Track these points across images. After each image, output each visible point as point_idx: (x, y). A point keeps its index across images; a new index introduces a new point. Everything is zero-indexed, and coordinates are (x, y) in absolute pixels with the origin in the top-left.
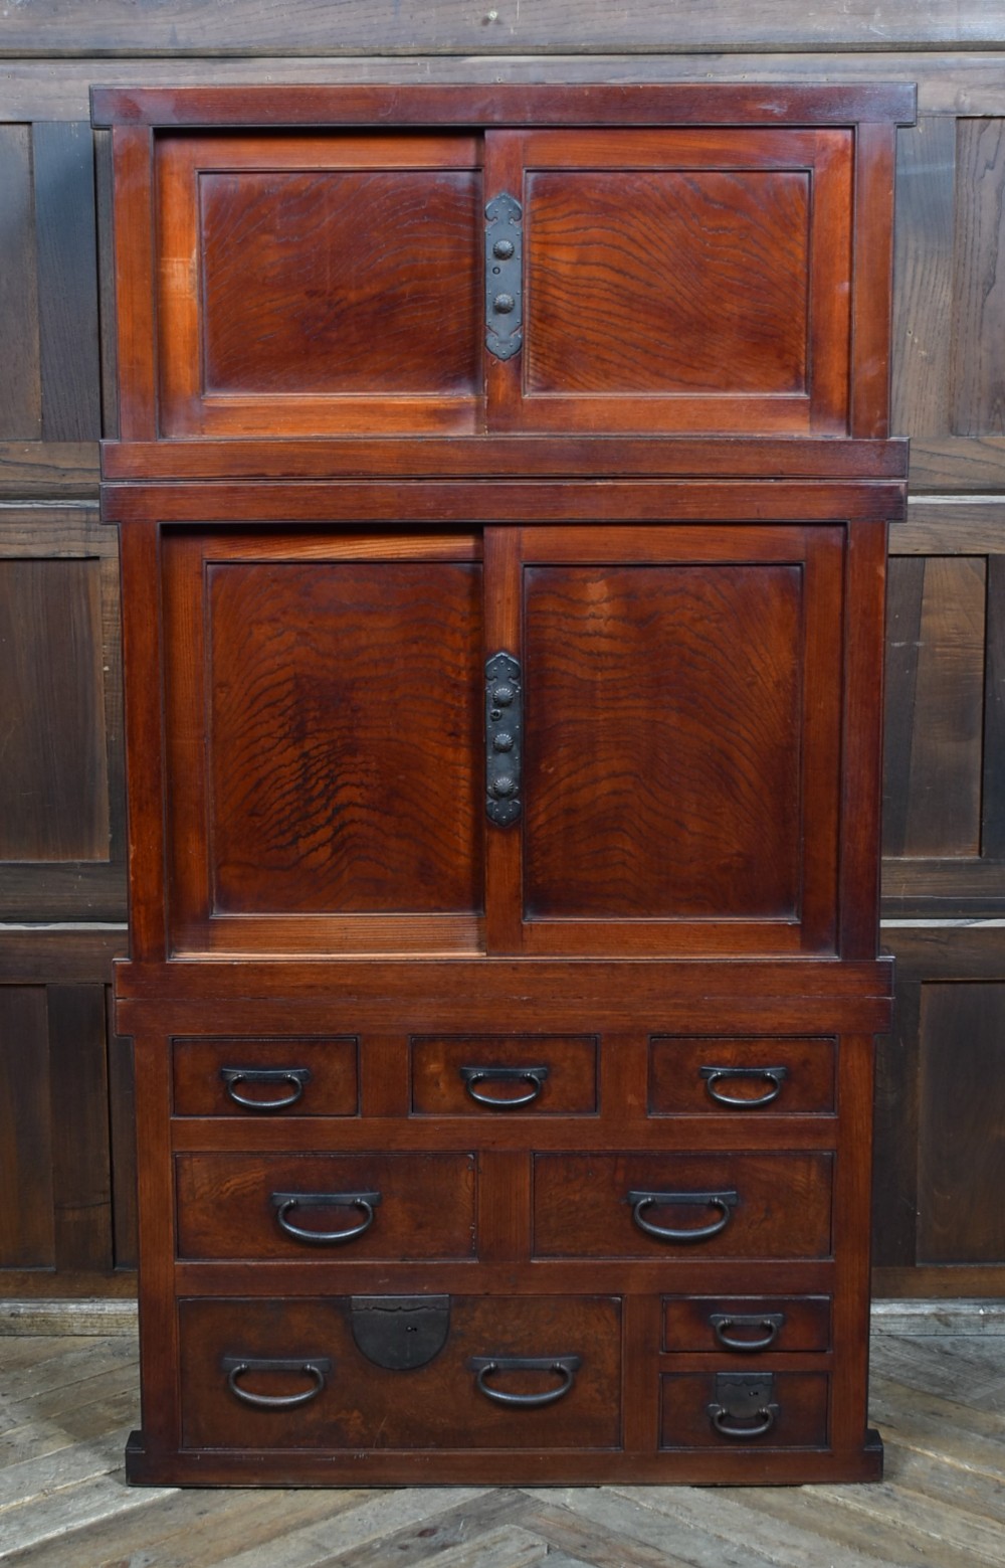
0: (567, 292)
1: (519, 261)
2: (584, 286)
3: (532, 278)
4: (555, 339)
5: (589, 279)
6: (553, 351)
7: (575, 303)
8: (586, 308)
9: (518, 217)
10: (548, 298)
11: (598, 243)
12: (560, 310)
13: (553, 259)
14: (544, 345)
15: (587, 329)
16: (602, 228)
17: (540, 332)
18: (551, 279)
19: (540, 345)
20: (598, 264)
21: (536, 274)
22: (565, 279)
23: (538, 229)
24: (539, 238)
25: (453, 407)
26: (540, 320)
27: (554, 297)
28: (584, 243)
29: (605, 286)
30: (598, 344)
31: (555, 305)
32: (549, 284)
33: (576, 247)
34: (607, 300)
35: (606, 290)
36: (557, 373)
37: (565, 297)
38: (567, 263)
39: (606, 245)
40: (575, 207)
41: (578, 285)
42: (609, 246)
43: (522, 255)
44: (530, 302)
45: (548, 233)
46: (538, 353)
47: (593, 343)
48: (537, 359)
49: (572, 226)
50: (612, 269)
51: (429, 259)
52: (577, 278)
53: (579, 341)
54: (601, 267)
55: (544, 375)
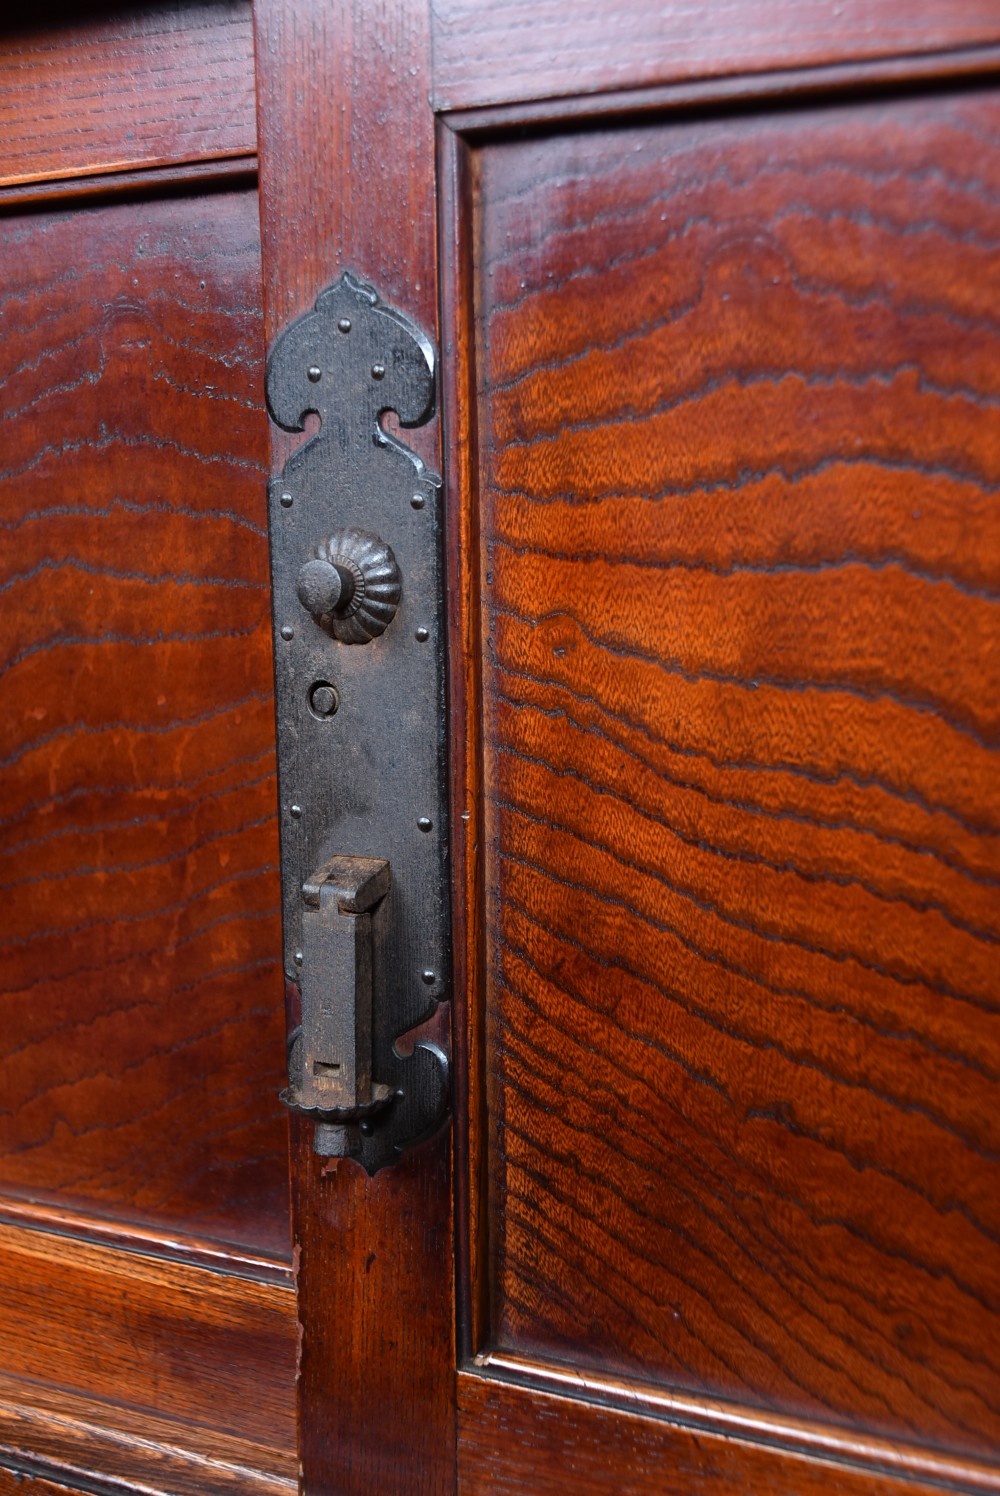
0: (693, 840)
1: (427, 651)
2: (787, 811)
3: (511, 745)
4: (632, 1089)
5: (815, 774)
6: (617, 1147)
7: (735, 903)
8: (798, 938)
9: (415, 407)
10: (595, 864)
11: (867, 555)
12: (653, 935)
13: (620, 646)
14: (579, 1112)
15: (801, 1057)
16: (896, 455)
17: (555, 1042)
18: (605, 762)
19: (557, 1110)
20: (867, 684)
21: (532, 726)
22: (678, 764)
23: (541, 474)
24: (544, 524)
25: (220, 1318)
26: (553, 975)
27: (626, 859)
28: (786, 555)
29: (907, 817)
30: (861, 1157)
31: (631, 906)
32: (601, 787)
33: (740, 574)
34: (921, 904)
35: (913, 845)
36: (638, 1269)
37: (685, 863)
38: (693, 669)
39: (915, 565)
40: (736, 334)
41: (750, 803)
42: (937, 569)
43: (443, 617)
44: (504, 874)
45: (586, 498)
46: (545, 1149)
47: (832, 1144)
48: (544, 1181)
49: (718, 454)
50: (955, 714)
51: (124, 628)
52: (746, 761)
53: (759, 1121)
54: (888, 705)
55: (577, 1266)
